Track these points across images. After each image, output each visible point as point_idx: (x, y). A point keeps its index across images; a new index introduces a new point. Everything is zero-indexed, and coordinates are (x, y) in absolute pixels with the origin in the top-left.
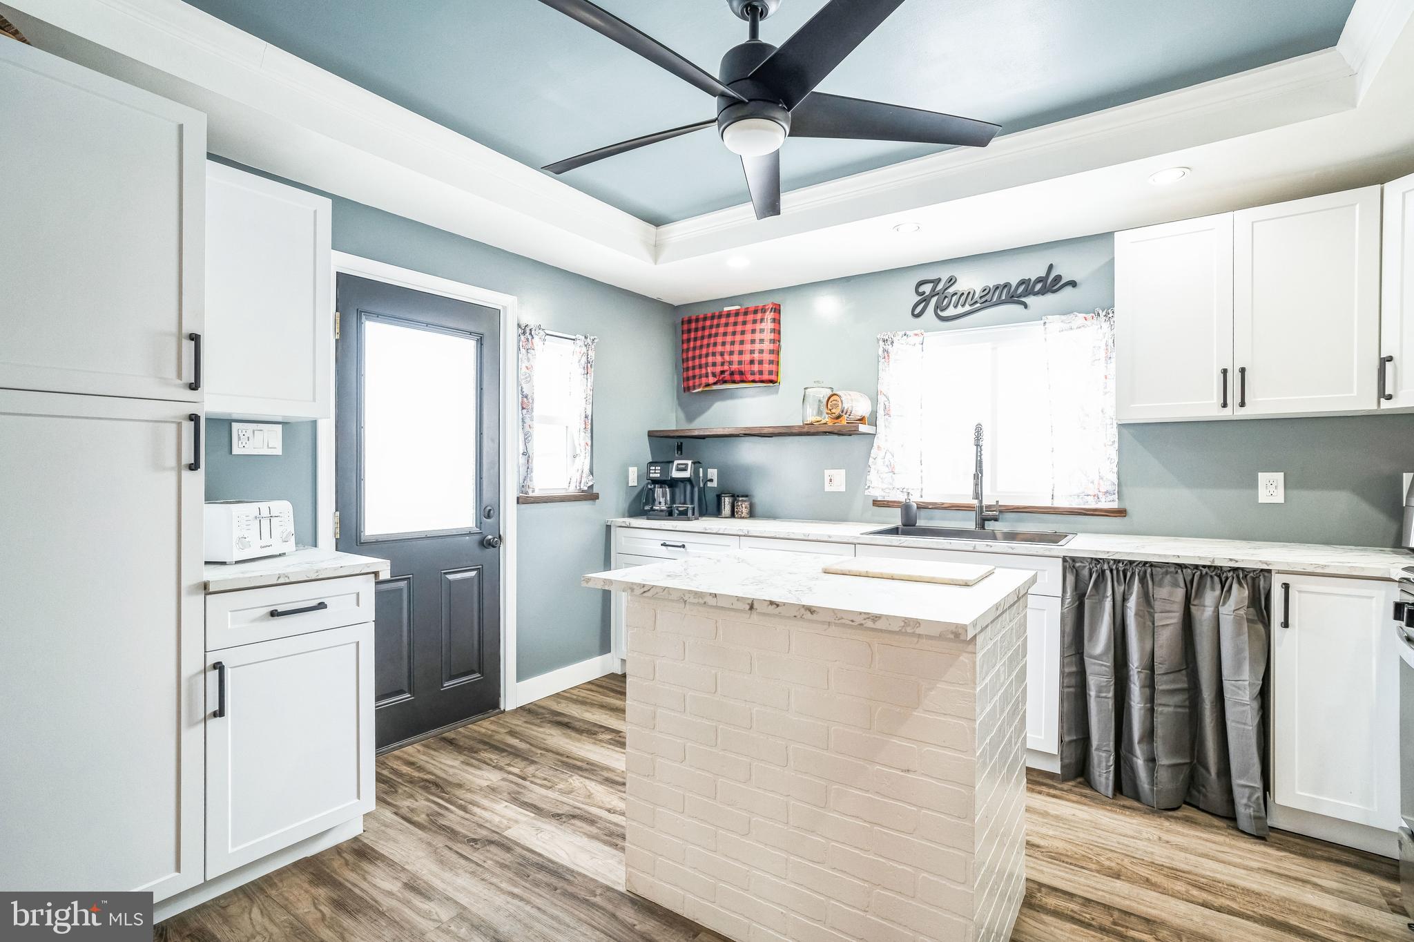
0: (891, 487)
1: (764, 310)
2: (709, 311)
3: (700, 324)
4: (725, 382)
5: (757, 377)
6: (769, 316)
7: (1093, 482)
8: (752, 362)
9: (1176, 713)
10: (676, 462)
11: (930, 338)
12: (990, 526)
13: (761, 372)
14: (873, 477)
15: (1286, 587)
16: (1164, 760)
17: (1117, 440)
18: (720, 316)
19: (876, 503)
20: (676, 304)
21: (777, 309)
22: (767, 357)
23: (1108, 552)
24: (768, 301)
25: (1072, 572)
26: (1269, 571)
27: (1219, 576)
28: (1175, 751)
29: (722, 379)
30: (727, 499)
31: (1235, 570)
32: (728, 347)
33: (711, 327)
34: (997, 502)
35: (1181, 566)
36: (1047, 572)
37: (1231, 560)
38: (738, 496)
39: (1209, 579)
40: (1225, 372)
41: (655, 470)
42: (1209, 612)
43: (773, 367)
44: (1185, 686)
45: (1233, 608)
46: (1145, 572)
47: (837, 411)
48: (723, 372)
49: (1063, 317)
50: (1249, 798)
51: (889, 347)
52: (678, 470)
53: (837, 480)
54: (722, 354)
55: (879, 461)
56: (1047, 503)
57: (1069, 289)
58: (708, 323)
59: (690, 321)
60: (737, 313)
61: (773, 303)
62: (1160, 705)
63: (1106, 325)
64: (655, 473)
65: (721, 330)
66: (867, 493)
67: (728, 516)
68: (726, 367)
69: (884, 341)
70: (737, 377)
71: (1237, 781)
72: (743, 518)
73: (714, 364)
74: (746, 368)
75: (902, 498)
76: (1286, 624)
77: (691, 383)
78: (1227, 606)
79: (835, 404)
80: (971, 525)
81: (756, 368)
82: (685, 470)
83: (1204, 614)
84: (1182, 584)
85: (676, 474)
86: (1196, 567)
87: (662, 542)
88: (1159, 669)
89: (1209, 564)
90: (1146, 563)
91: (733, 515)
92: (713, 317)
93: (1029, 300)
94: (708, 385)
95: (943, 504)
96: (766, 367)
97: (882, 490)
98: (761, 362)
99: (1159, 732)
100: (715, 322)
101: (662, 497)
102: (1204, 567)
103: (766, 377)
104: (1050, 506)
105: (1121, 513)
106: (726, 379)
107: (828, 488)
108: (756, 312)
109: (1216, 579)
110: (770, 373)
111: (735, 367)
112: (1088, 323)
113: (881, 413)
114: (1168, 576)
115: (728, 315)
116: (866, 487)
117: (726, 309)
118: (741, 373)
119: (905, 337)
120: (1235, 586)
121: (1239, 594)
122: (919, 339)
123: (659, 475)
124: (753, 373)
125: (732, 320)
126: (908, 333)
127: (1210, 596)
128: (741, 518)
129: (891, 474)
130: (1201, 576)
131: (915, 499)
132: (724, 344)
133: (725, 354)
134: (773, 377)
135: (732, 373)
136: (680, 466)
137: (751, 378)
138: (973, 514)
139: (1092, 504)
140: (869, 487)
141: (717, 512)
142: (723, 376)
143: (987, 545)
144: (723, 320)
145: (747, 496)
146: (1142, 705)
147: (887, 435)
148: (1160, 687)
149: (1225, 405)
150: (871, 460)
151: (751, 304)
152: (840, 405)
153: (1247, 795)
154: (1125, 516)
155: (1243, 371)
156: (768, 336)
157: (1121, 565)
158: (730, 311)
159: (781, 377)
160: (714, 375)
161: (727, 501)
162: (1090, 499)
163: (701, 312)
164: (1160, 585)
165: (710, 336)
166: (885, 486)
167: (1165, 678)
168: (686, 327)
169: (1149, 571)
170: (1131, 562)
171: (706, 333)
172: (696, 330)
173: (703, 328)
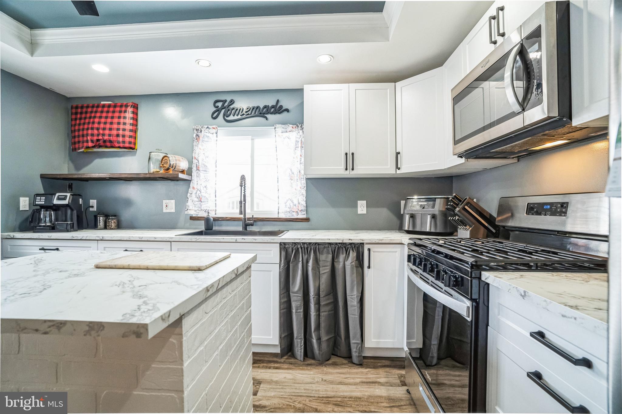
0: (200, 209)
1: (127, 106)
2: (91, 103)
3: (84, 110)
4: (100, 147)
5: (122, 145)
6: (130, 110)
7: (295, 206)
8: (118, 135)
9: (329, 314)
10: (57, 194)
11: (221, 131)
12: (250, 228)
13: (124, 142)
14: (190, 203)
15: (369, 250)
16: (324, 338)
17: (305, 186)
18: (98, 106)
19: (192, 218)
20: (68, 96)
21: (136, 107)
22: (127, 133)
23: (300, 239)
24: (130, 102)
25: (284, 250)
26: (363, 244)
27: (345, 247)
28: (328, 333)
29: (98, 145)
30: (101, 218)
31: (351, 244)
32: (102, 126)
33: (91, 112)
34: (253, 216)
35: (330, 244)
36: (272, 251)
37: (350, 239)
38: (109, 216)
39: (341, 249)
40: (346, 154)
41: (40, 199)
42: (341, 264)
43: (132, 140)
44: (332, 300)
45: (350, 262)
46: (316, 248)
47: (167, 166)
48: (98, 140)
49: (283, 126)
50: (356, 348)
51: (200, 134)
52: (59, 199)
53: (170, 206)
54: (98, 129)
55: (194, 195)
56: (276, 216)
57: (285, 113)
58: (90, 110)
59: (77, 107)
60: (109, 106)
61: (132, 103)
62: (323, 312)
63: (301, 132)
64: (40, 201)
65: (98, 115)
66: (186, 213)
67: (102, 228)
68: (100, 137)
69: (197, 130)
70: (108, 144)
71: (352, 341)
72: (112, 229)
73: (92, 135)
74: (114, 138)
75: (205, 215)
76: (369, 267)
77: (77, 146)
78: (348, 261)
79: (166, 162)
80: (240, 229)
81: (121, 139)
82: (65, 199)
83: (339, 266)
84: (331, 253)
85: (56, 202)
86: (336, 244)
87: (41, 247)
88: (322, 296)
89: (341, 242)
90: (316, 243)
91: (105, 228)
92: (93, 106)
93: (269, 116)
94: (88, 148)
95: (227, 218)
96: (127, 139)
97: (195, 211)
98: (124, 136)
99: (323, 325)
100: (95, 109)
101: (46, 217)
102: (339, 243)
103: (127, 145)
104: (277, 217)
105: (307, 220)
106: (101, 144)
107: (165, 211)
108: (121, 106)
109: (344, 249)
110: (130, 143)
111: (106, 138)
112: (294, 130)
113: (194, 169)
114: (326, 249)
115: (104, 106)
116: (186, 210)
117: (102, 103)
118: (110, 141)
119: (208, 129)
120: (351, 251)
121: (353, 255)
122: (214, 131)
123: (43, 203)
124: (119, 142)
125: (106, 109)
126: (209, 127)
127: (342, 257)
128: (111, 229)
129: (199, 202)
130: (338, 248)
131: (212, 215)
132: (99, 123)
133: (100, 129)
134: (132, 146)
135: (105, 141)
136: (60, 197)
137: (117, 145)
138: (241, 223)
139: (295, 216)
140: (188, 209)
141: (95, 226)
142: (99, 143)
143: (243, 239)
144: (100, 109)
145: (115, 216)
146: (315, 314)
147: (198, 182)
148: (322, 303)
149: (346, 169)
150: (189, 194)
151: (119, 102)
152: (169, 162)
153: (356, 347)
154: (309, 221)
155: (353, 154)
156: (129, 121)
157: (305, 245)
158: (105, 104)
159: (137, 146)
160: (92, 141)
161: (101, 219)
162: (294, 214)
163: (84, 102)
164: (322, 254)
165: (90, 118)
166: (196, 209)
167: (324, 298)
168: (74, 111)
169: (317, 247)
170: (310, 243)
171: (88, 115)
172: (81, 113)
173: (86, 113)
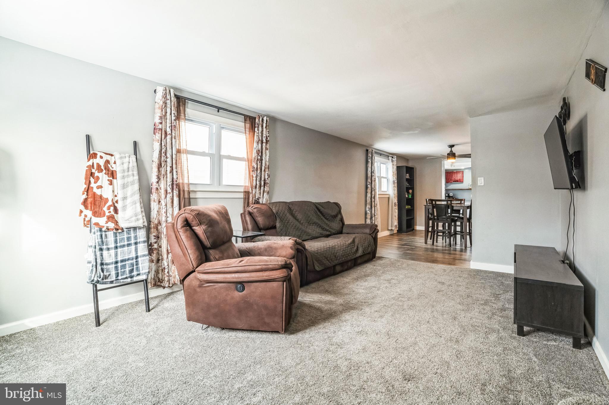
2: (451, 171)
3: (449, 173)
4: (454, 182)
6: (461, 173)
8: (460, 179)
13: (461, 181)
21: (463, 172)
22: (462, 179)
24: (462, 170)
33: (452, 174)
41: (447, 195)
54: (454, 178)
60: (456, 172)
68: (454, 180)
73: (452, 179)
74: (459, 180)
77: (448, 182)
81: (460, 180)
85: (450, 195)
92: (452, 172)
96: (462, 180)
98: (461, 179)
111: (457, 180)
115: (455, 172)
132: (454, 176)
144: (454, 173)
151: (458, 171)
156: (461, 175)
159: (464, 182)
160: (452, 181)
163: (450, 171)
165: (452, 175)
171: (451, 175)
172: (449, 174)
173: (450, 174)
